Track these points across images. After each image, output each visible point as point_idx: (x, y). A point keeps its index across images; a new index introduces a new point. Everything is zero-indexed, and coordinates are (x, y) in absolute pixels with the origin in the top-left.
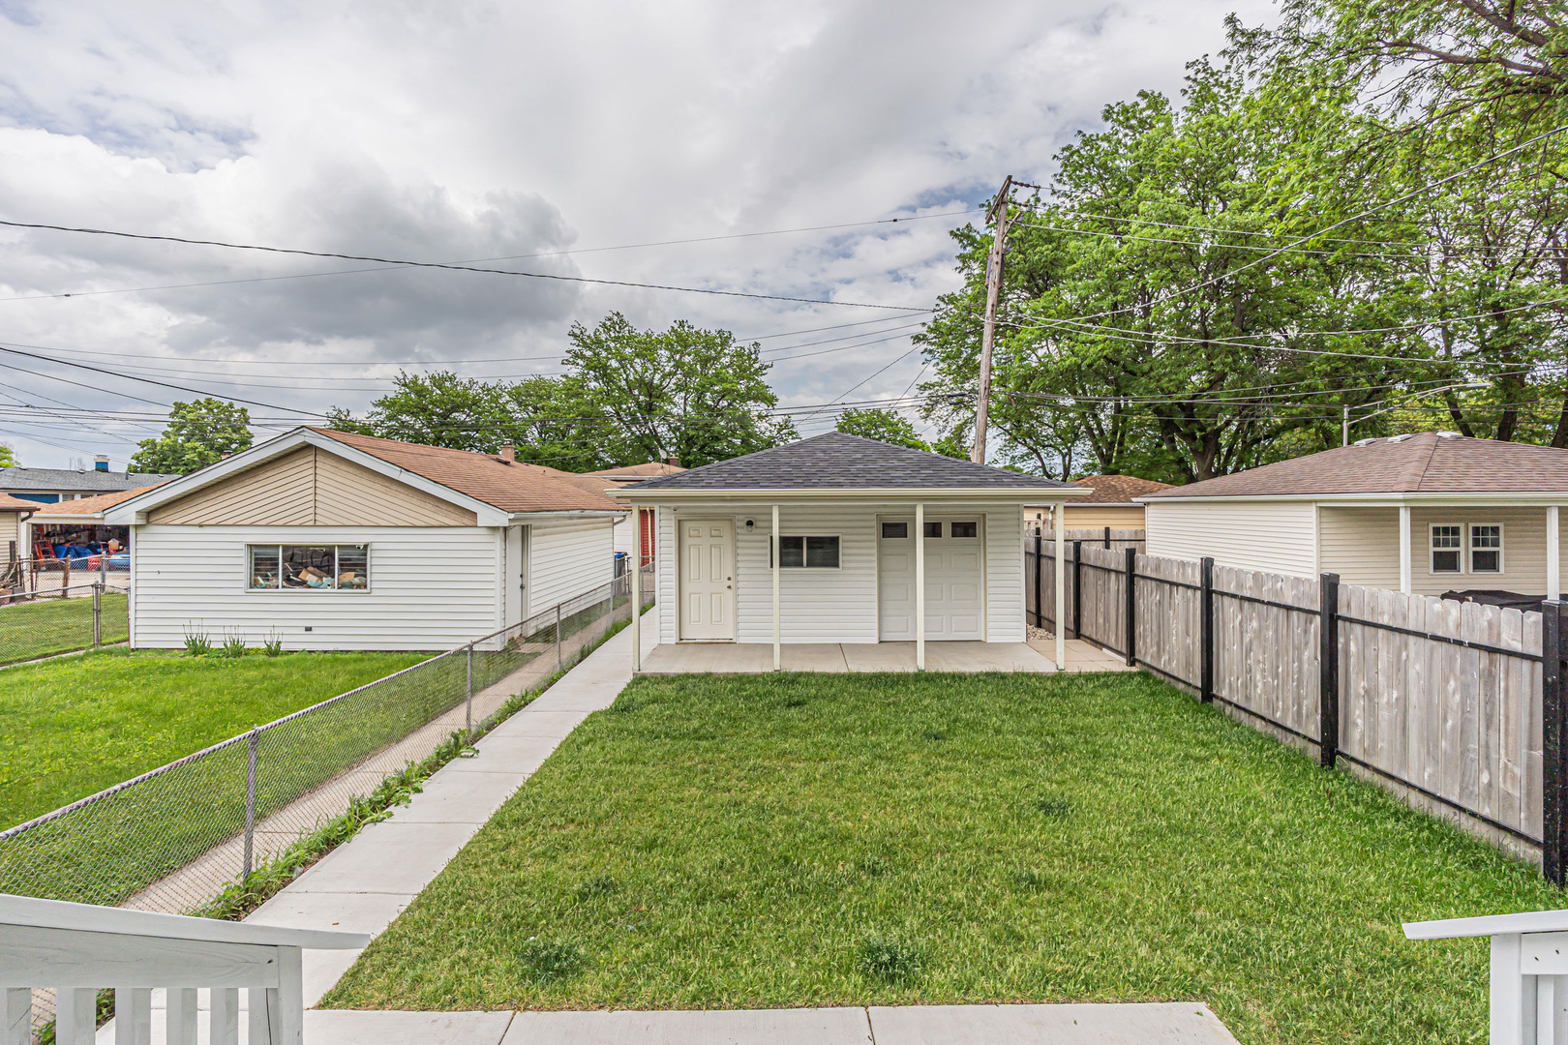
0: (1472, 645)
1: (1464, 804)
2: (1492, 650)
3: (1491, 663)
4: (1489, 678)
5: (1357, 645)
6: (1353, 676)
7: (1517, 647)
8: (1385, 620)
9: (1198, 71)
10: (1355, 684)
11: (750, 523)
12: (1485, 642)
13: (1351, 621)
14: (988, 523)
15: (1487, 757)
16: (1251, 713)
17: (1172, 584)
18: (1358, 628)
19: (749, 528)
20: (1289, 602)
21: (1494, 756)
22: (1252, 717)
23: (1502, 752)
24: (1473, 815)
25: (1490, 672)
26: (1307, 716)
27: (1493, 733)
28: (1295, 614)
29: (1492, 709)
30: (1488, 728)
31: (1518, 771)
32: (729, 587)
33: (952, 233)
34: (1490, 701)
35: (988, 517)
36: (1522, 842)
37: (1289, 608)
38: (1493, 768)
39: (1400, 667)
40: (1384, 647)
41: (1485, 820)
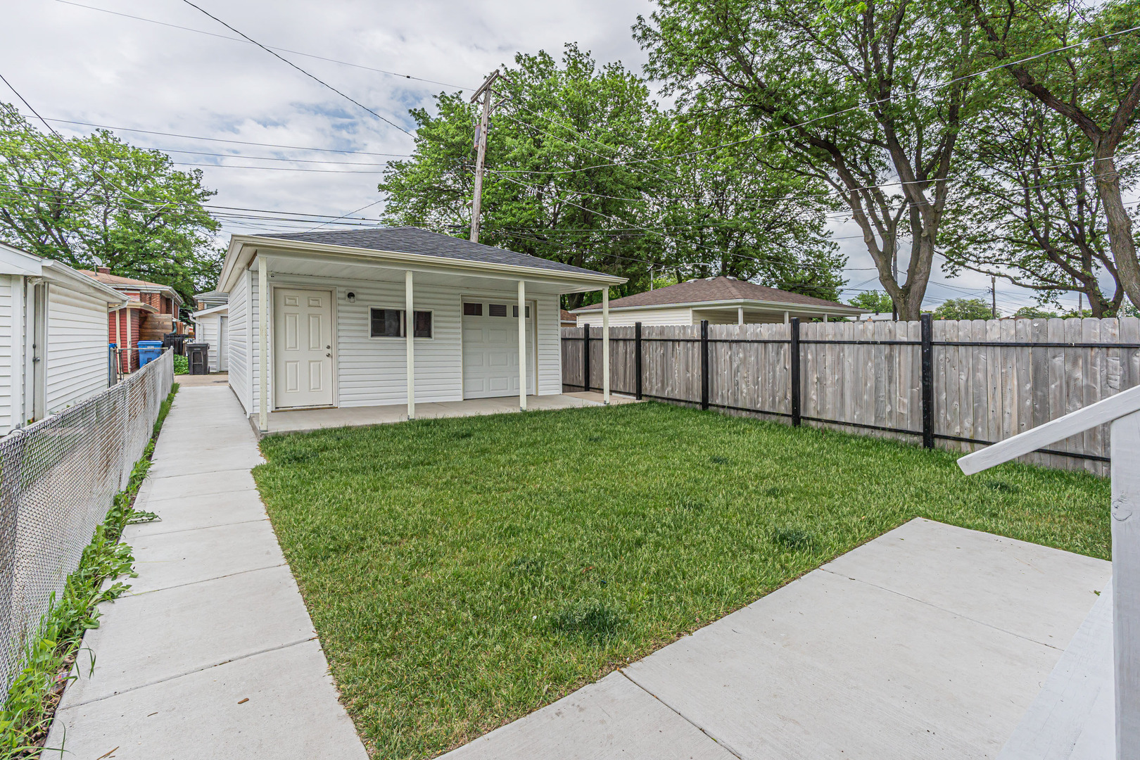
0: (882, 343)
1: (878, 425)
2: (891, 344)
3: (891, 350)
4: (890, 358)
5: (812, 355)
6: (810, 373)
7: (905, 339)
8: (830, 338)
9: (571, 51)
10: (811, 377)
11: (351, 295)
12: (888, 340)
13: (808, 342)
14: (538, 307)
15: (890, 398)
16: (738, 409)
17: (673, 341)
18: (813, 346)
19: (352, 299)
20: (766, 338)
21: (893, 396)
22: (740, 411)
23: (898, 394)
24: (884, 429)
25: (891, 354)
26: (779, 402)
27: (893, 386)
28: (770, 345)
29: (892, 373)
30: (890, 383)
31: (906, 401)
32: (328, 355)
33: (410, 111)
34: (891, 369)
35: (538, 302)
36: (909, 435)
37: (766, 342)
38: (893, 401)
39: (839, 362)
40: (829, 354)
41: (890, 430)
